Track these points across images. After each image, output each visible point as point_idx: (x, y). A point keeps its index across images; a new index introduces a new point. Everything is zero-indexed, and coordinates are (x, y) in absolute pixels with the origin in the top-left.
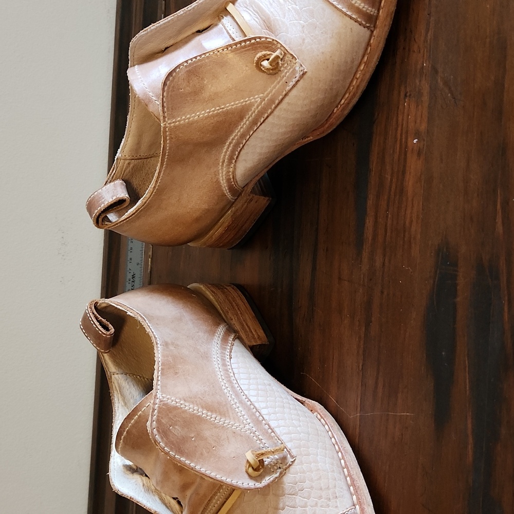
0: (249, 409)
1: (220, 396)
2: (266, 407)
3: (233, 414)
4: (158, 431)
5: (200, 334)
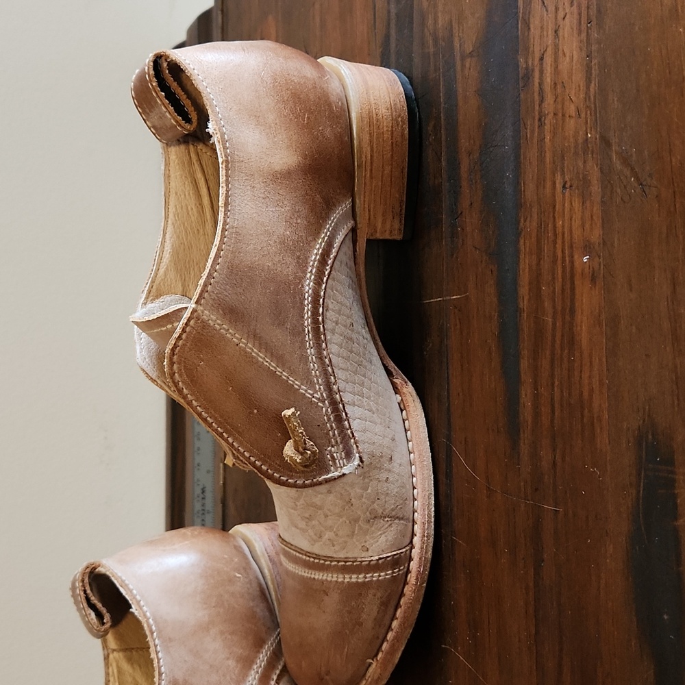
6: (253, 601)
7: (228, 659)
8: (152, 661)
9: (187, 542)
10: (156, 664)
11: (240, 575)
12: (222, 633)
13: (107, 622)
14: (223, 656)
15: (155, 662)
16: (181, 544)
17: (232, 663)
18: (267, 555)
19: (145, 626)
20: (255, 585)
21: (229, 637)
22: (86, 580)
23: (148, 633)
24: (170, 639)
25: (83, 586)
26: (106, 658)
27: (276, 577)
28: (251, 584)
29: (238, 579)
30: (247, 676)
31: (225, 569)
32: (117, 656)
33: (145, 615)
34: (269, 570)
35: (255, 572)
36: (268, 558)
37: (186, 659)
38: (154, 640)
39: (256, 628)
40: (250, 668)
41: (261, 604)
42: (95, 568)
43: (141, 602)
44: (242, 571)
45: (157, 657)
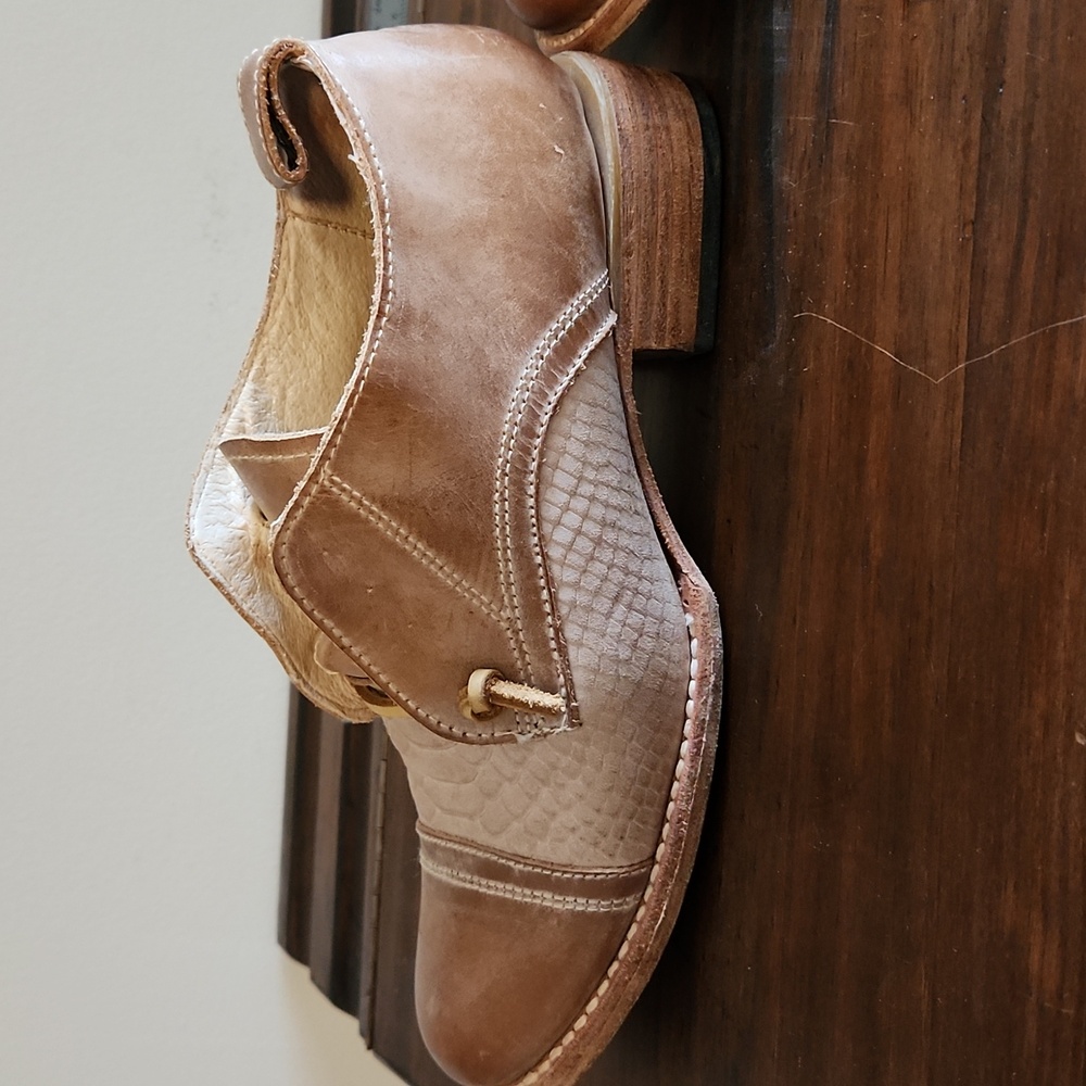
0: (532, 574)
1: (478, 516)
2: (576, 586)
3: (487, 570)
4: (292, 551)
5: (511, 305)
6: (575, 206)
7: (509, 298)
8: (373, 261)
9: (474, 56)
10: (379, 271)
11: (562, 152)
12: (508, 248)
13: (302, 165)
14: (501, 291)
15: (380, 266)
16: (463, 57)
17: (513, 306)
18: (617, 127)
19: (372, 194)
20: (584, 176)
21: (520, 259)
22: (274, 75)
23: (374, 209)
24: (412, 231)
25: (268, 83)
26: (281, 225)
27: (624, 172)
28: (577, 173)
29: (557, 158)
30: (536, 338)
31: (538, 131)
32: (300, 227)
33: (375, 175)
34: (615, 157)
35: (589, 152)
36: (617, 133)
37: (435, 276)
38: (385, 227)
39: (570, 258)
40: (544, 325)
41: (588, 217)
42: (292, 55)
43: (372, 147)
44: (567, 144)
45: (385, 259)
